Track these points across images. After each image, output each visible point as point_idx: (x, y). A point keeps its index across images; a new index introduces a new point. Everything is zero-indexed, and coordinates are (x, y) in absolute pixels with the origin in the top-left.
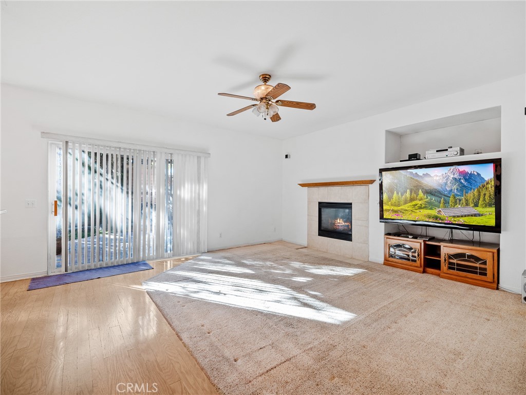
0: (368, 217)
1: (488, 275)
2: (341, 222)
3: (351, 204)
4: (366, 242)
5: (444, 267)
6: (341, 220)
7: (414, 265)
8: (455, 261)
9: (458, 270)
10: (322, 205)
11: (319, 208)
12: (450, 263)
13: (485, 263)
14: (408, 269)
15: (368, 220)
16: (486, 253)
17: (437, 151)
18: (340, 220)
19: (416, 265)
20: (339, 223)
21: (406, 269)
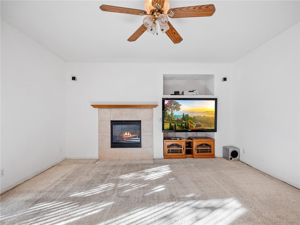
0: (153, 130)
1: (212, 152)
2: (128, 134)
3: (140, 121)
4: (152, 147)
5: (195, 152)
6: (129, 133)
7: (181, 155)
8: (200, 148)
9: (201, 152)
10: (113, 123)
11: (111, 125)
12: (198, 150)
13: (211, 147)
14: (178, 158)
15: (152, 131)
16: (211, 142)
17: (189, 91)
18: (127, 133)
19: (182, 155)
20: (127, 136)
21: (177, 158)
